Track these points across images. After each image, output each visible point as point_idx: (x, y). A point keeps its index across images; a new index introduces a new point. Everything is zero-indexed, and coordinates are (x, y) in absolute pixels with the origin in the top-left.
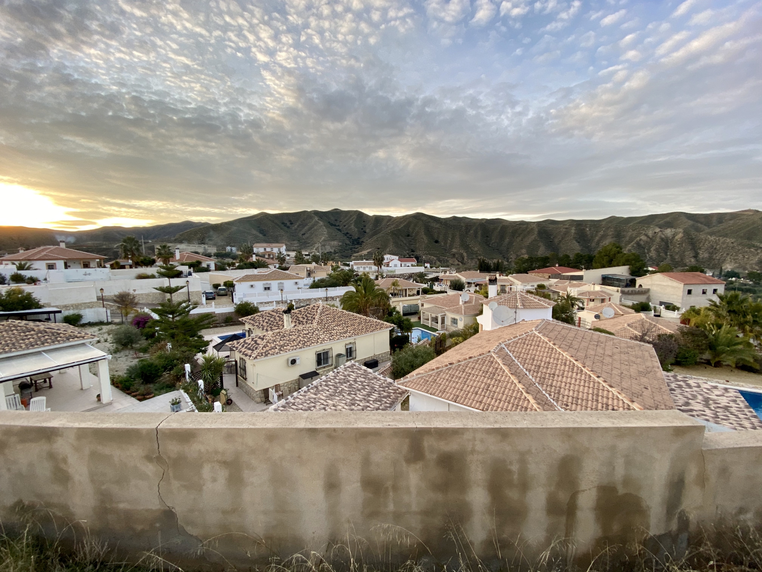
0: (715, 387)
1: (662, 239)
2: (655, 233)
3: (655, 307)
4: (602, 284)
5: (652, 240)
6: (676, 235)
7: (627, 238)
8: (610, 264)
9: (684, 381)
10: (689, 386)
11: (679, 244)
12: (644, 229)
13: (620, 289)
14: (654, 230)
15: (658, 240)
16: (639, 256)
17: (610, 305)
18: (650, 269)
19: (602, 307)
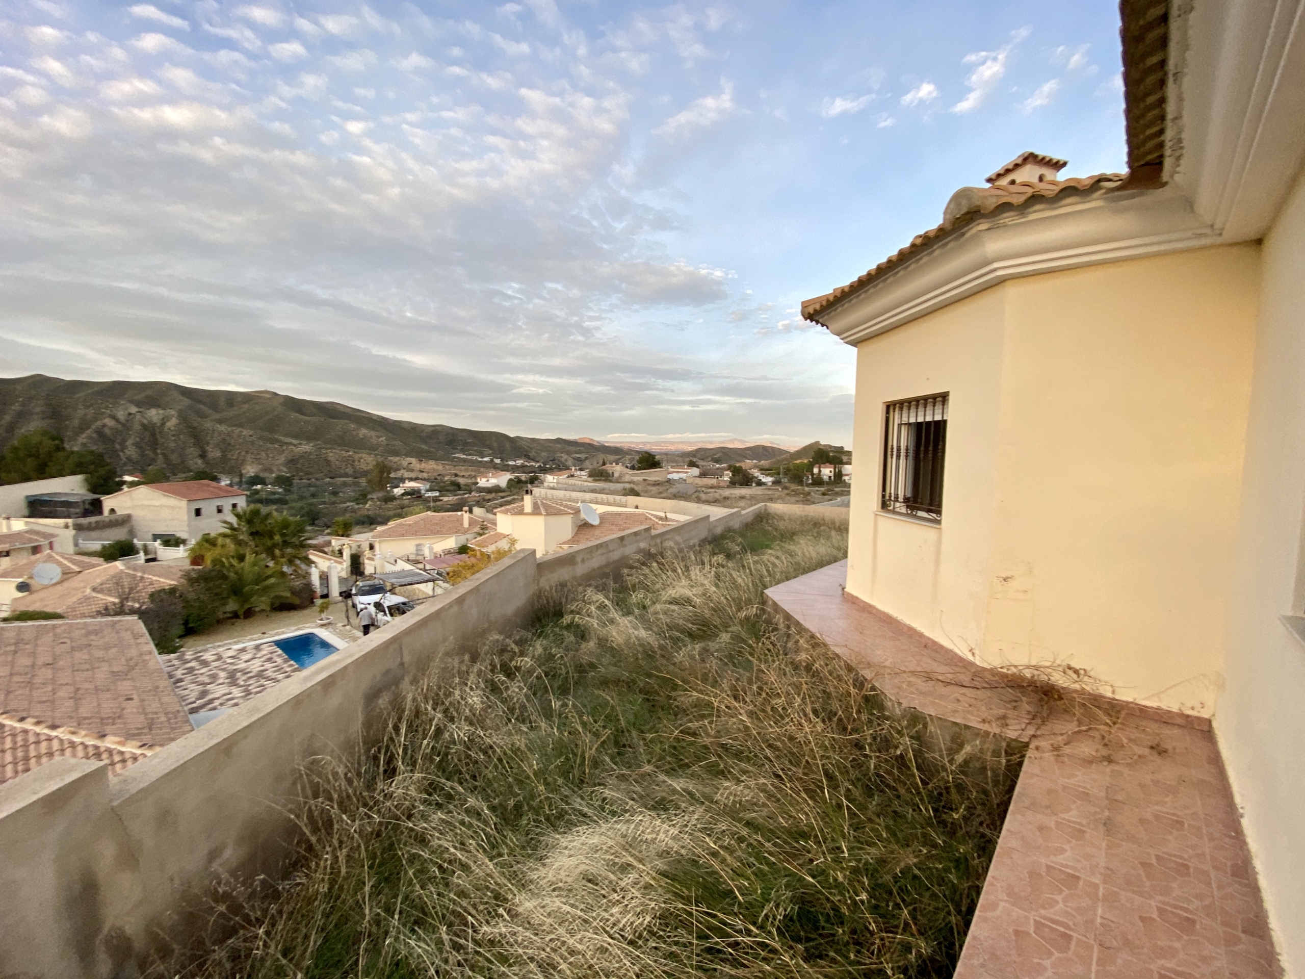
0: (243, 650)
1: (143, 425)
2: (130, 414)
3: (145, 547)
4: (29, 517)
5: (126, 426)
6: (168, 421)
7: (76, 422)
8: (42, 472)
9: (196, 659)
10: (205, 663)
11: (173, 436)
12: (107, 408)
13: (70, 521)
14: (126, 409)
15: (137, 427)
16: (101, 455)
17: (50, 558)
18: (128, 478)
19: (32, 564)
